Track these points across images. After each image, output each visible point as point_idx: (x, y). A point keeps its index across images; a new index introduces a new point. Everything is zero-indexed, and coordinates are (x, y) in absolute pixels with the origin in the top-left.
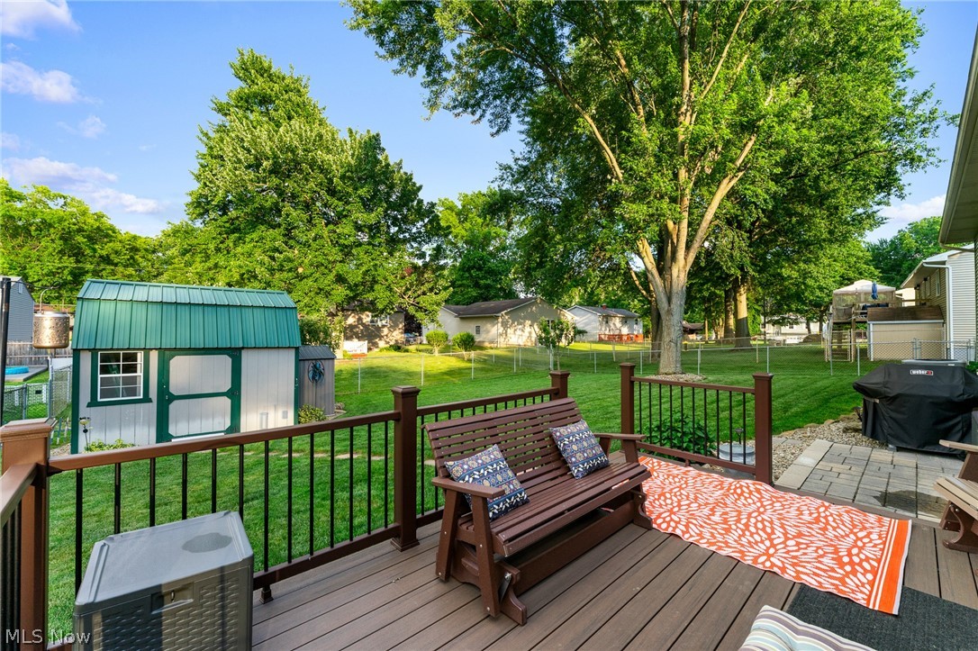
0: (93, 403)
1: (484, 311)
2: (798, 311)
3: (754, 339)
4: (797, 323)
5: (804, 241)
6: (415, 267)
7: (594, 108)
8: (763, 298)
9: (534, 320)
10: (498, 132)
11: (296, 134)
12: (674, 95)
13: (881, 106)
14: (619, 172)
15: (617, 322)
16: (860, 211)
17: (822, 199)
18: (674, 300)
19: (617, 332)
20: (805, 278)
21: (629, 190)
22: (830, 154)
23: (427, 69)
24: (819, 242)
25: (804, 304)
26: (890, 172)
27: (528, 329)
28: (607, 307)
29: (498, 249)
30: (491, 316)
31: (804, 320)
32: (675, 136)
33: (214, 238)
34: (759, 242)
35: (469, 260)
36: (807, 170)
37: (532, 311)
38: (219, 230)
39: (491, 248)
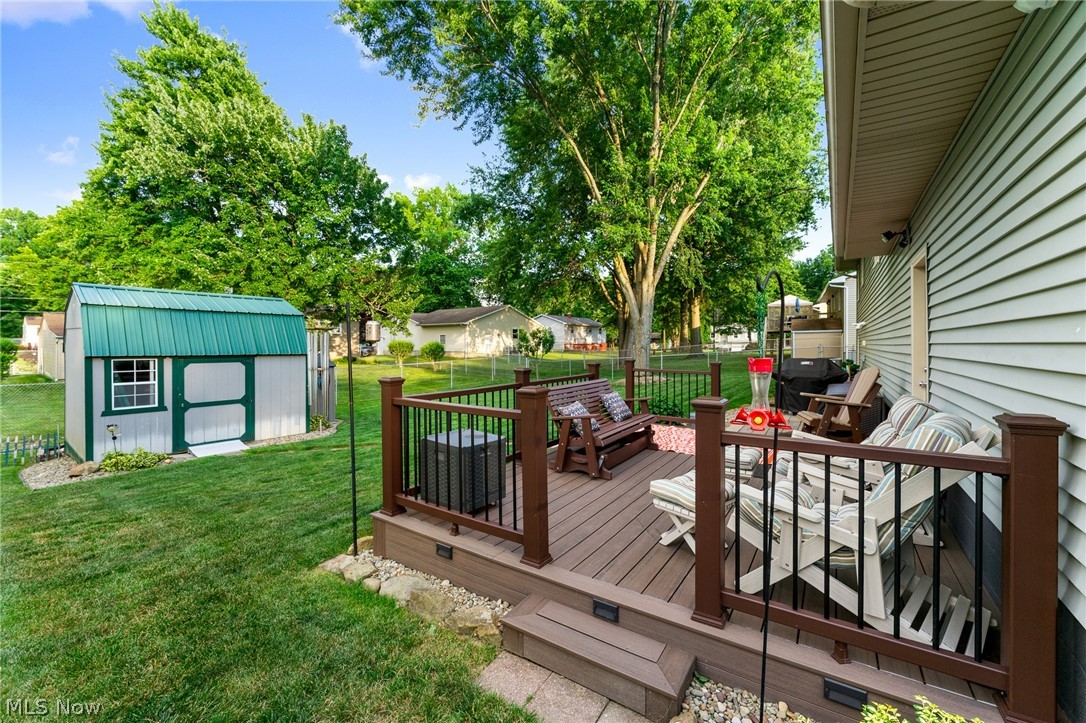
0: (108, 412)
1: (450, 319)
2: (741, 322)
3: (705, 348)
4: (741, 333)
5: (747, 259)
6: (379, 273)
7: (576, 131)
8: (713, 309)
9: (502, 328)
10: (480, 141)
11: (239, 113)
12: (645, 129)
13: (802, 153)
14: (598, 193)
15: (582, 331)
16: (789, 235)
17: (759, 225)
18: (644, 311)
19: (582, 342)
20: (746, 293)
21: (607, 212)
22: (767, 187)
23: (413, 72)
24: (758, 261)
25: (746, 315)
26: (808, 208)
27: (496, 338)
28: (572, 316)
29: (457, 252)
30: (458, 324)
31: (745, 330)
32: (647, 167)
33: (126, 229)
34: (711, 258)
35: (427, 263)
36: (749, 200)
37: (500, 320)
38: (132, 220)
39: (451, 250)
